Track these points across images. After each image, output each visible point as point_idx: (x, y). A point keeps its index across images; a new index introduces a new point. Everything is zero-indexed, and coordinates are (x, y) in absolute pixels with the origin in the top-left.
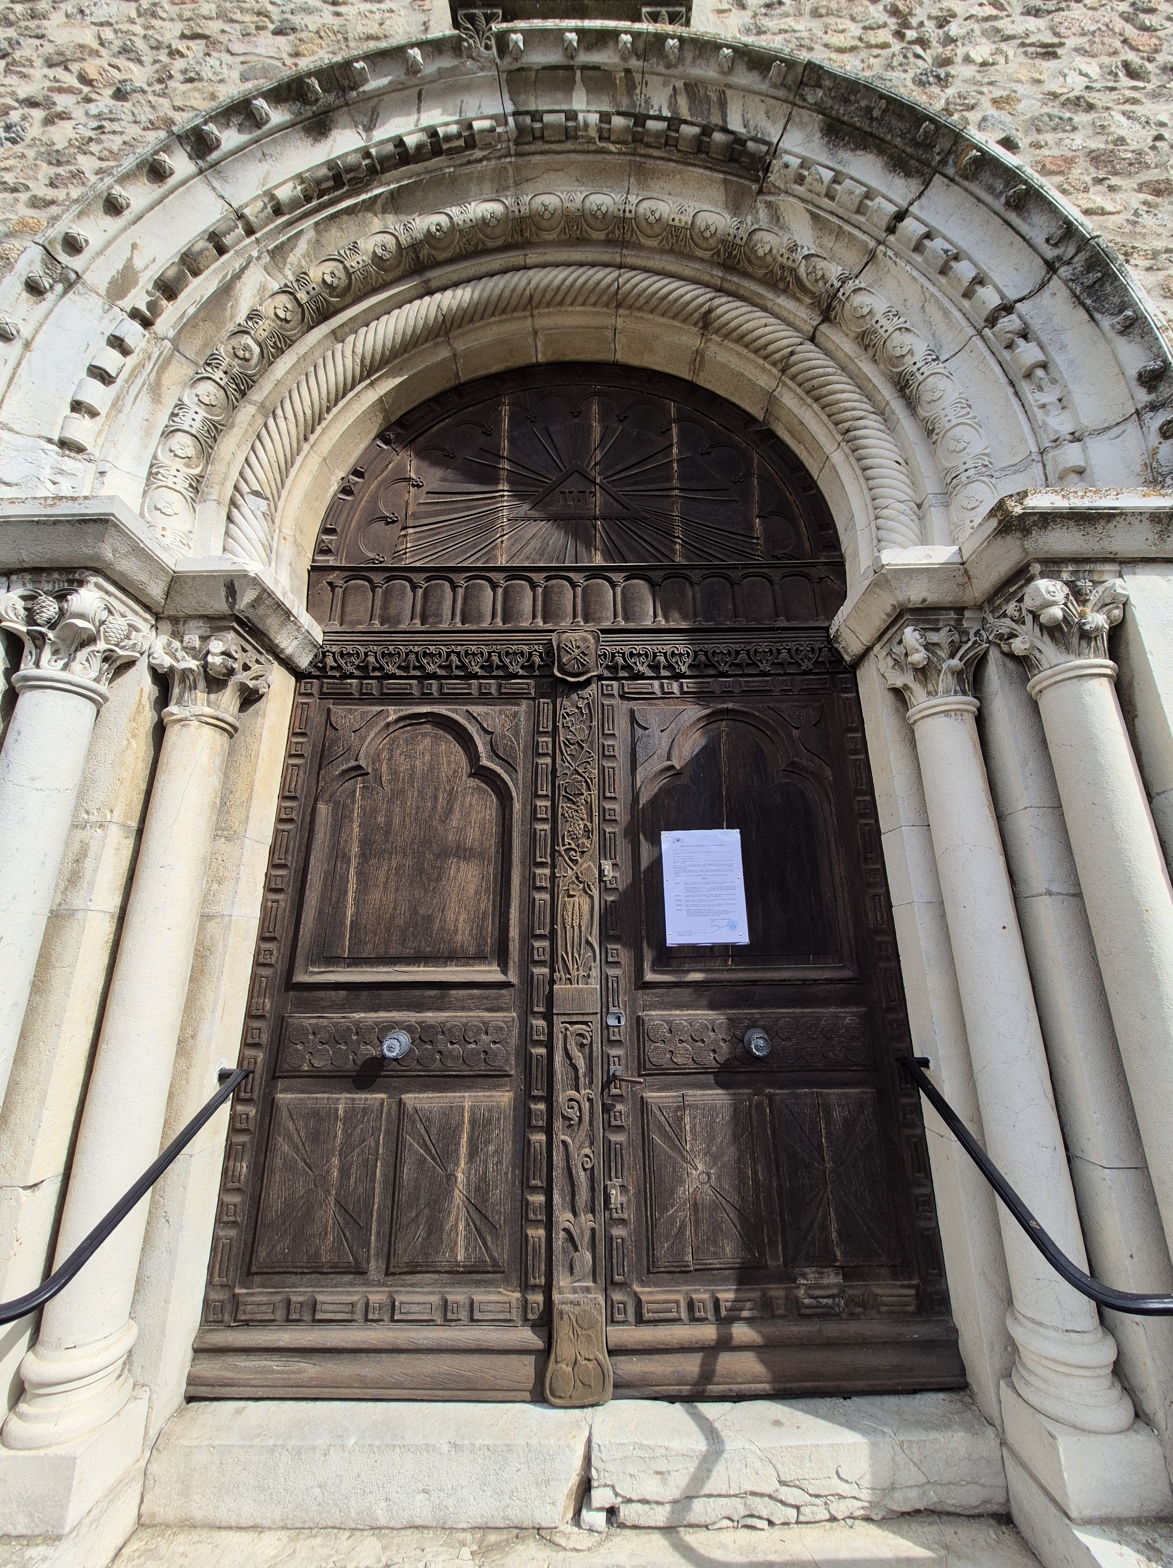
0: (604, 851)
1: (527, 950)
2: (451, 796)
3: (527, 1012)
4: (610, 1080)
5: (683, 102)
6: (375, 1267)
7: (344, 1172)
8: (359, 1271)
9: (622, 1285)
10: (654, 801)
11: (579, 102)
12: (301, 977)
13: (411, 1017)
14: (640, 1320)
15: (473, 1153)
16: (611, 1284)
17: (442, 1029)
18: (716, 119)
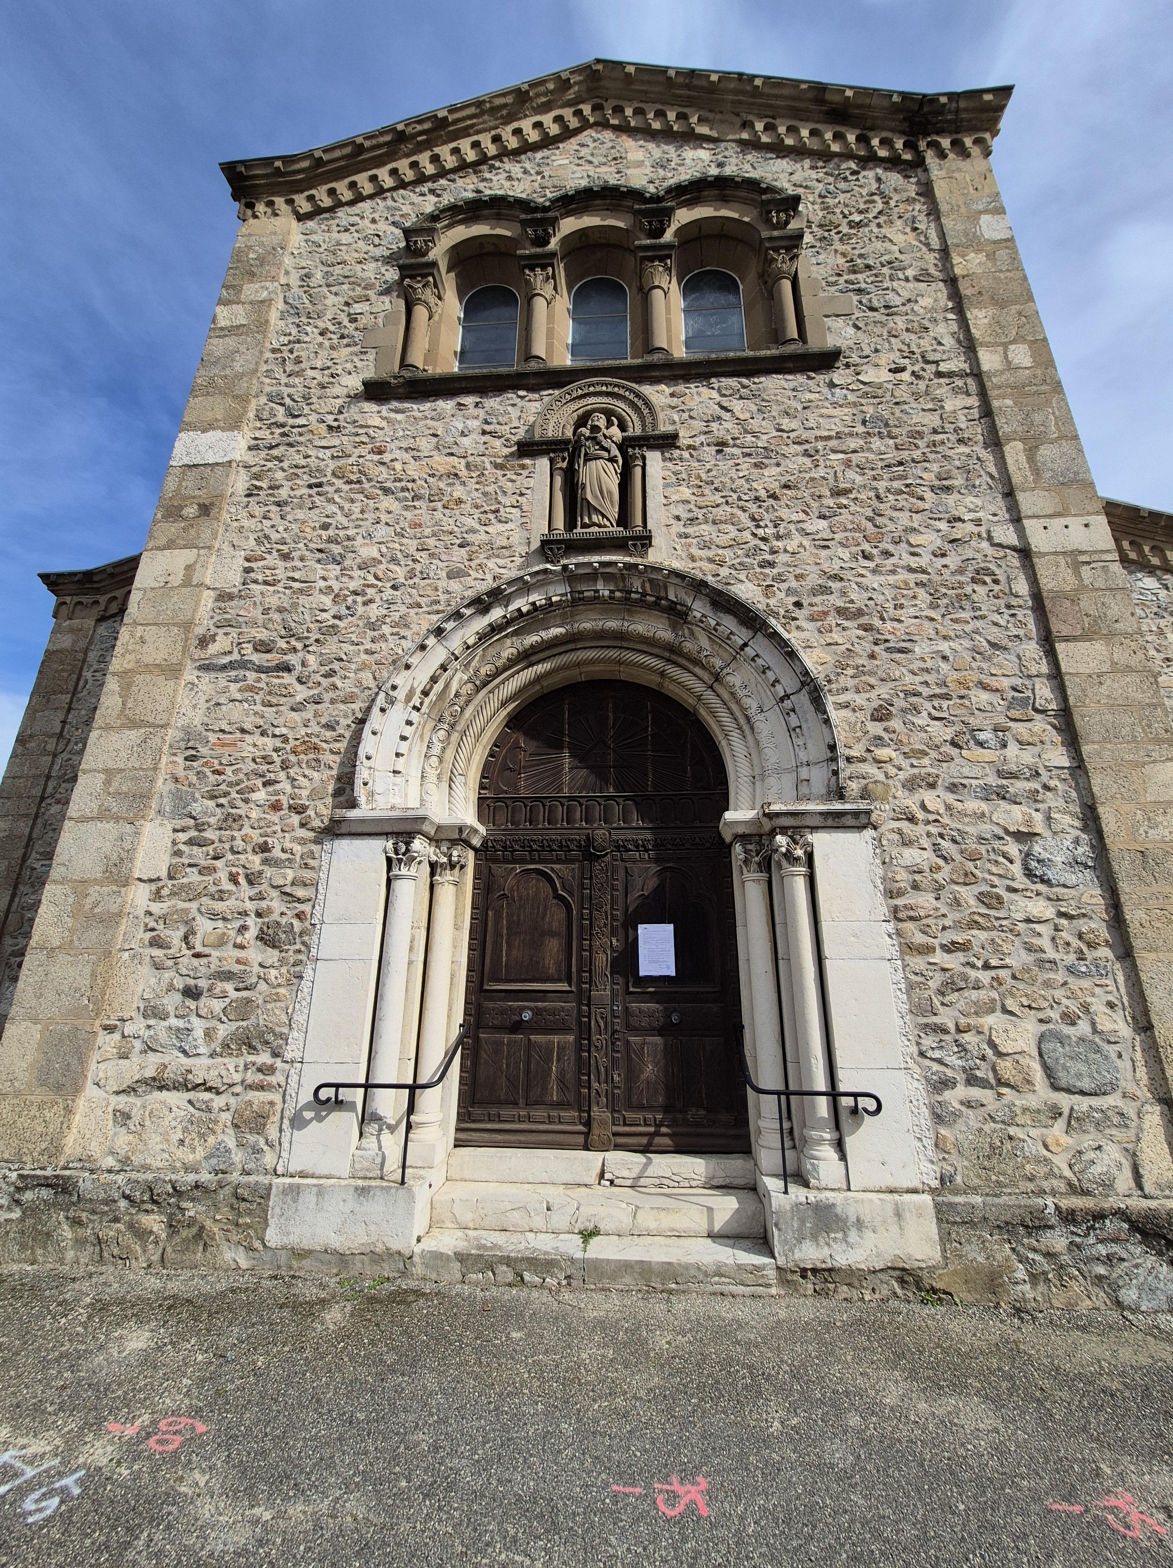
0: (613, 934)
1: (580, 977)
2: (545, 907)
3: (579, 1004)
4: (614, 1032)
5: (647, 585)
6: (521, 1102)
7: (508, 1065)
8: (516, 1104)
9: (618, 1111)
10: (635, 910)
11: (600, 585)
12: (486, 987)
13: (532, 1004)
14: (625, 1125)
15: (558, 1061)
16: (614, 1111)
17: (545, 1009)
18: (663, 594)
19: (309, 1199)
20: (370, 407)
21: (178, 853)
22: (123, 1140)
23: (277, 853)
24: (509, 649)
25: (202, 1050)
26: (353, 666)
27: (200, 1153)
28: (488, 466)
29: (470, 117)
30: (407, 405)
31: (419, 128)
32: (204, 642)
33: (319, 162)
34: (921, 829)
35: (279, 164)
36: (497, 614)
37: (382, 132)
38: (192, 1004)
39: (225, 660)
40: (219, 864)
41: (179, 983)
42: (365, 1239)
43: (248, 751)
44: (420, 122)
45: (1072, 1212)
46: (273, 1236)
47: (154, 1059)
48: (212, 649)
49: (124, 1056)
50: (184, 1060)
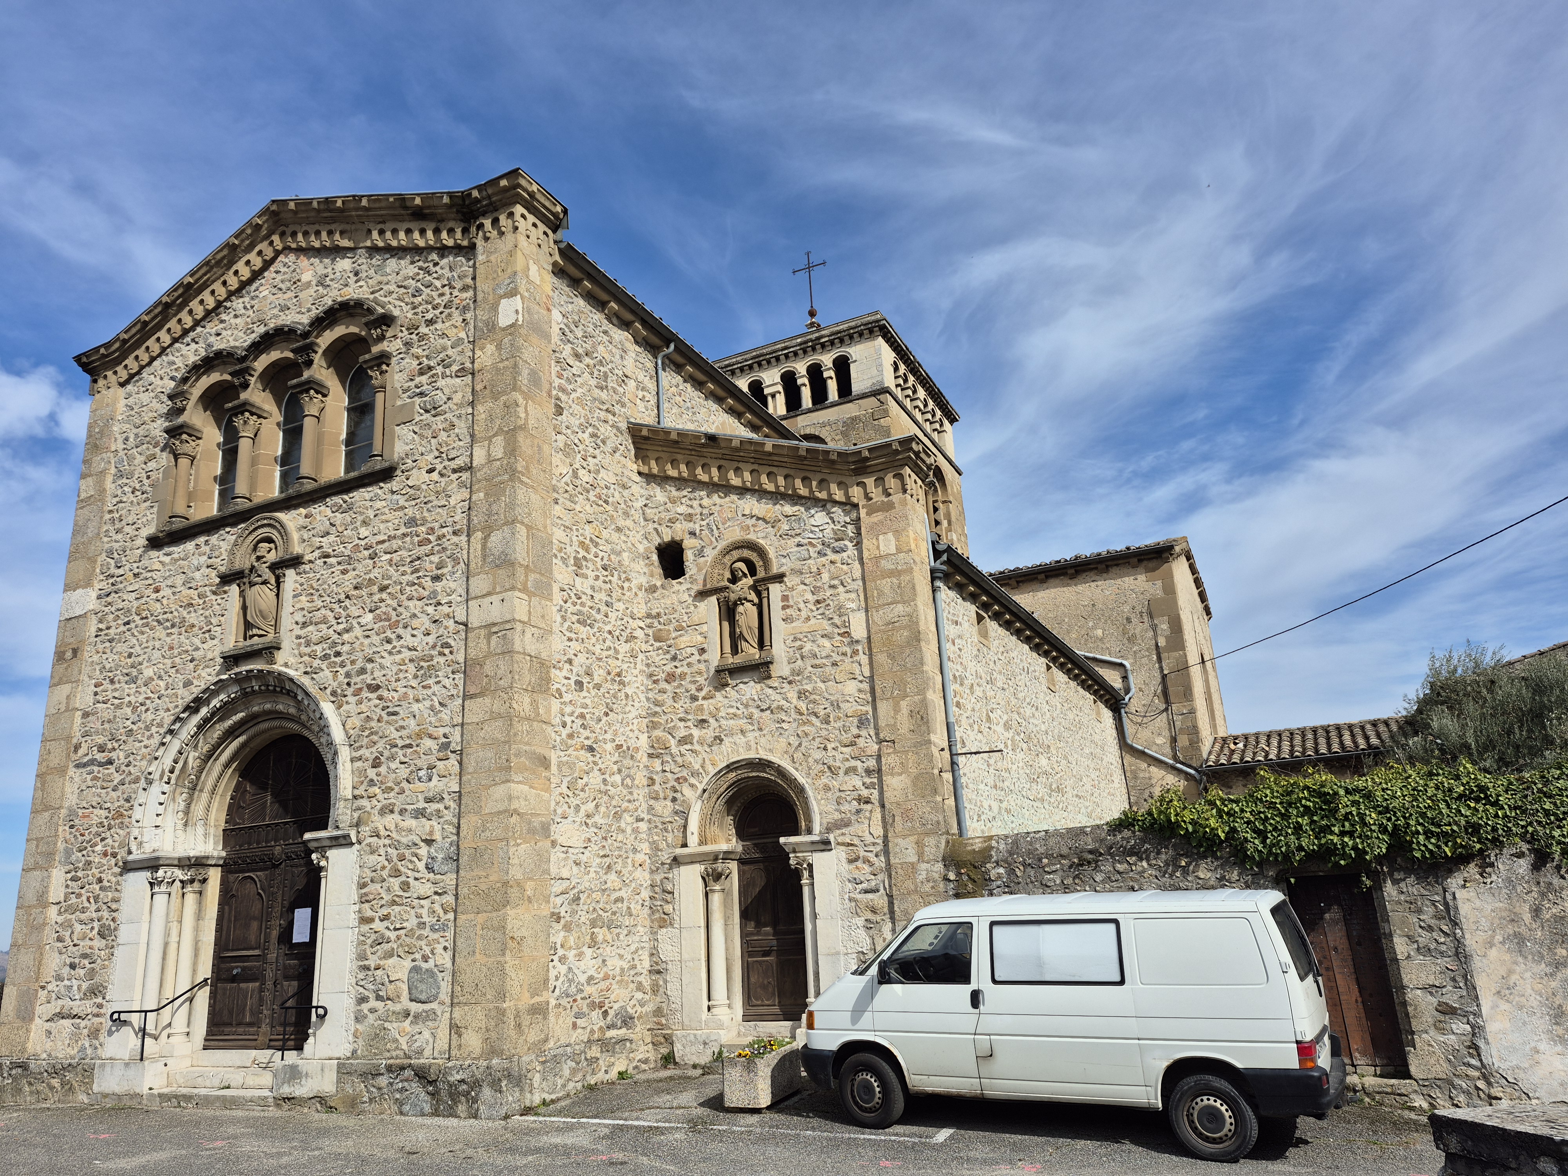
0: (281, 916)
1: (264, 946)
6: (233, 1023)
7: (229, 1002)
8: (231, 1024)
12: (222, 954)
13: (241, 964)
14: (275, 1034)
15: (251, 998)
17: (247, 967)
19: (108, 1069)
20: (154, 554)
21: (67, 886)
22: (49, 1045)
23: (105, 883)
24: (218, 730)
25: (77, 997)
26: (139, 758)
27: (76, 1050)
28: (208, 594)
29: (205, 274)
30: (171, 549)
31: (176, 294)
32: (77, 747)
33: (125, 341)
34: (381, 842)
35: (102, 351)
36: (204, 711)
37: (155, 305)
38: (73, 972)
39: (85, 760)
40: (83, 891)
41: (68, 961)
42: (127, 1088)
43: (95, 820)
44: (175, 290)
45: (391, 1066)
46: (96, 1088)
47: (60, 1002)
48: (81, 752)
49: (49, 1002)
50: (71, 1003)
